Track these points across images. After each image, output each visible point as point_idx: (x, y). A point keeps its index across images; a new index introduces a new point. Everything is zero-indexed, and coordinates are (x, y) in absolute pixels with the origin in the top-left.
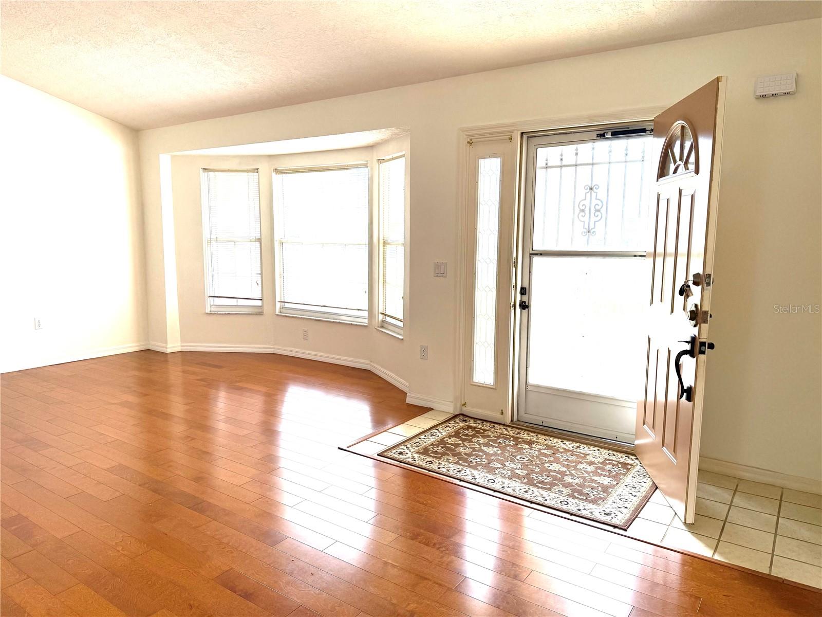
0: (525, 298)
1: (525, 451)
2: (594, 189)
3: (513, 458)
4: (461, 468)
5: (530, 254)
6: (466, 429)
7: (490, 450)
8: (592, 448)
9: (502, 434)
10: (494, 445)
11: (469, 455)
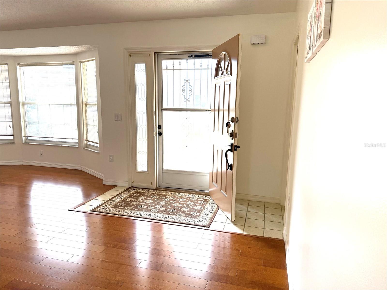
0: (160, 130)
1: (163, 200)
2: (188, 81)
3: (158, 203)
4: (134, 211)
5: (162, 110)
6: (135, 193)
7: (148, 202)
8: (192, 195)
9: (152, 194)
10: (149, 199)
11: (138, 205)
